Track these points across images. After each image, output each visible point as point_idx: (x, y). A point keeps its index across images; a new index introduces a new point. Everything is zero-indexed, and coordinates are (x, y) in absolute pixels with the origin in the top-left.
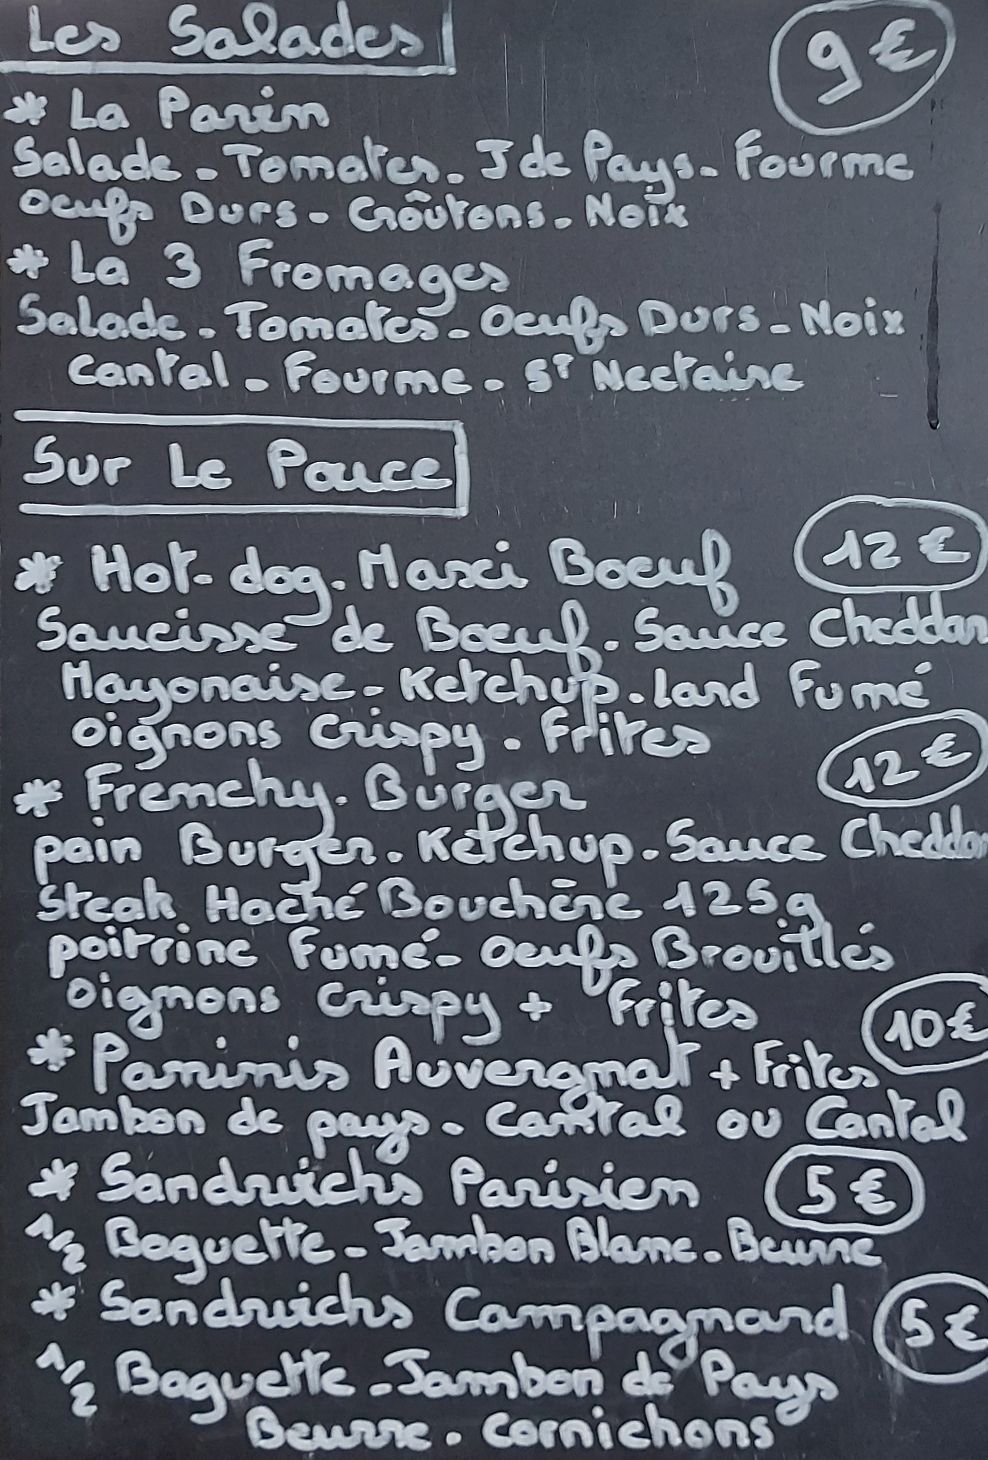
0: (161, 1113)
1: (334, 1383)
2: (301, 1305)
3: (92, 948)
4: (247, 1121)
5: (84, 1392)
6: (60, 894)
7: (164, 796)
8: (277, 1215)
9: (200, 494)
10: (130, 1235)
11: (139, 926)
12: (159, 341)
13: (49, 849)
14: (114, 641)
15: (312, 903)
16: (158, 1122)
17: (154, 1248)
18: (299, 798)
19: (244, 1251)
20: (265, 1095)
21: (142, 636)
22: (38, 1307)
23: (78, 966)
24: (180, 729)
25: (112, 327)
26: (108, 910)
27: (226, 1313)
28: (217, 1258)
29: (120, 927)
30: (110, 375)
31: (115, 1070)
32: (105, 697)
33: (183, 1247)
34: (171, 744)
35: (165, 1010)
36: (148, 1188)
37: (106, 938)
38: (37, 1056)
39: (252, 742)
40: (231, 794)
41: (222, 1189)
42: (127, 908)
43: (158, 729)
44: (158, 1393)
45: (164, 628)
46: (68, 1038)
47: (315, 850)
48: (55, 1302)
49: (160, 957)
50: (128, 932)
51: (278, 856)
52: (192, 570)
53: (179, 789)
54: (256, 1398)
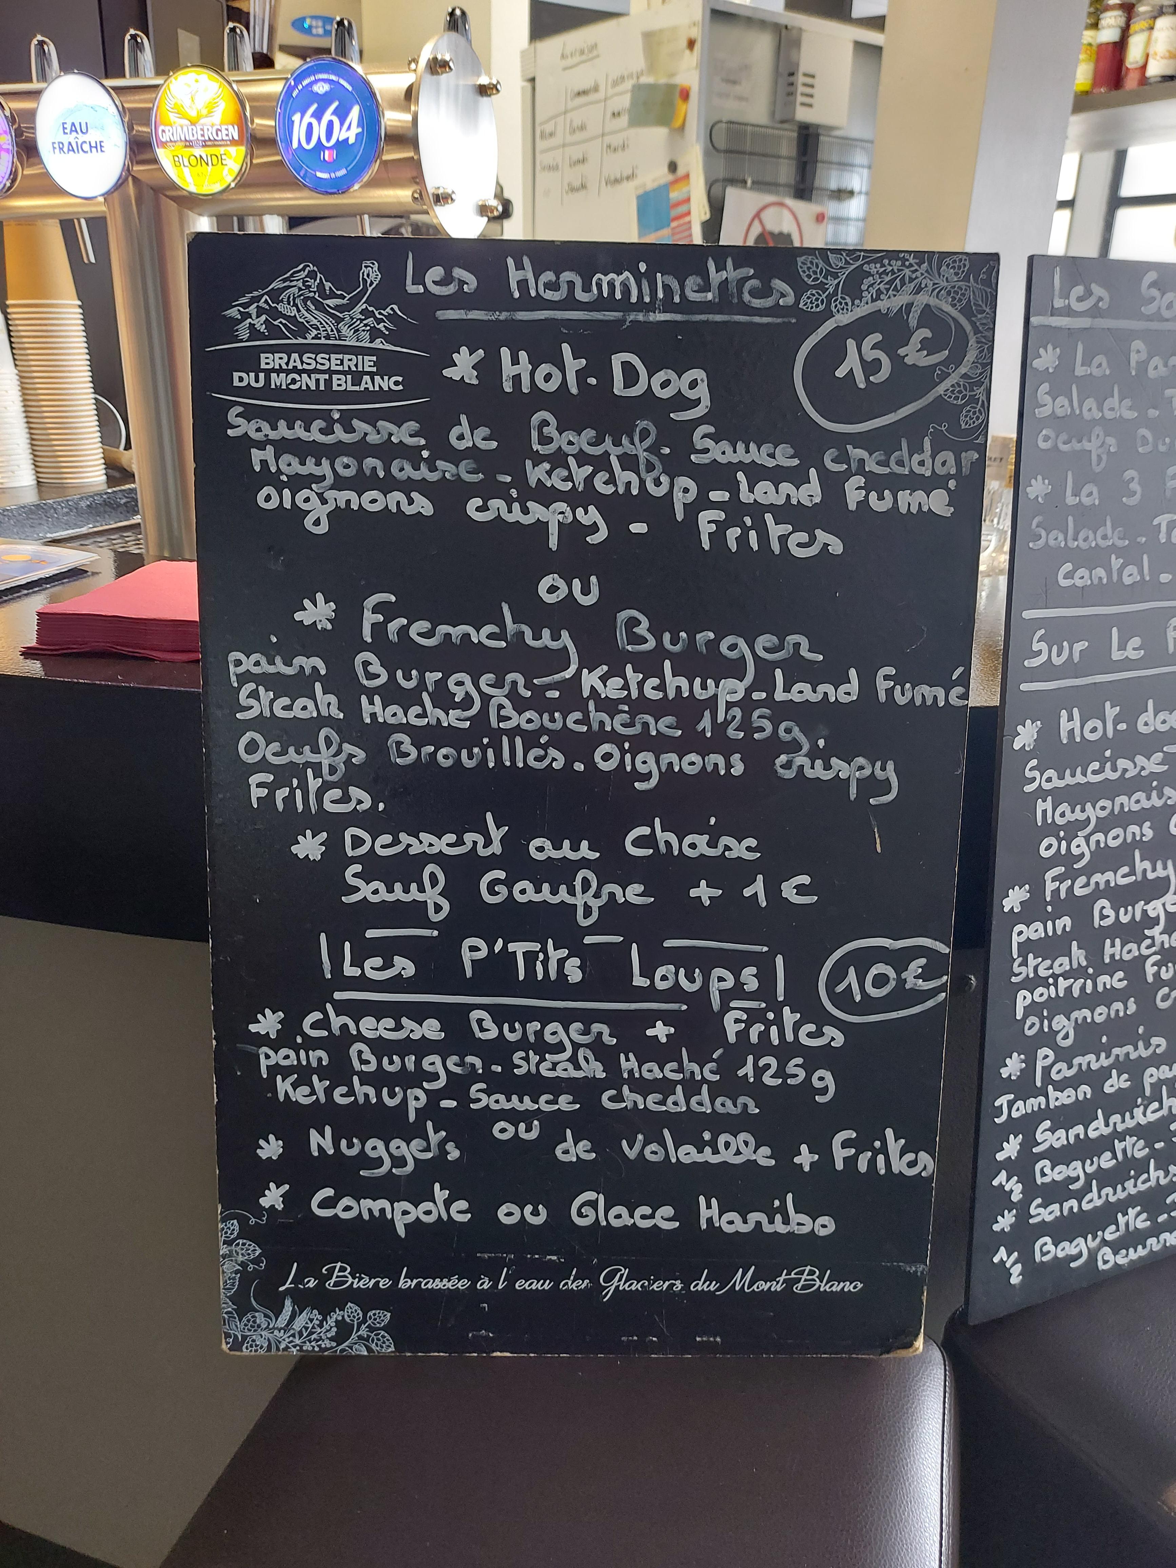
0: (1070, 1091)
1: (1142, 1223)
2: (1129, 1184)
3: (1041, 994)
4: (1115, 1083)
5: (1017, 1269)
6: (1025, 963)
7: (1087, 885)
8: (1121, 1136)
9: (1127, 664)
10: (1047, 1170)
11: (1066, 975)
12: (1113, 549)
13: (1020, 933)
14: (1069, 780)
15: (1159, 939)
16: (1066, 1097)
17: (1059, 1174)
18: (1160, 873)
19: (1106, 1161)
20: (1122, 1066)
21: (1084, 774)
22: (996, 1228)
23: (1032, 1009)
24: (1100, 836)
25: (1087, 540)
26: (1051, 967)
27: (1093, 1201)
28: (1090, 1169)
29: (1055, 977)
30: (1082, 578)
31: (1047, 1070)
32: (1060, 821)
33: (1076, 1169)
34: (1093, 846)
35: (1077, 1026)
36: (1059, 1139)
37: (1048, 986)
38: (1005, 1073)
39: (1138, 838)
40: (1124, 876)
41: (1098, 1128)
42: (1062, 964)
43: (1087, 839)
44: (1056, 1257)
45: (1095, 765)
46: (1022, 1056)
47: (1164, 905)
48: (1005, 1222)
49: (1076, 993)
50: (1061, 979)
51: (1144, 912)
52: (1116, 722)
53: (1097, 878)
54: (1104, 1242)
